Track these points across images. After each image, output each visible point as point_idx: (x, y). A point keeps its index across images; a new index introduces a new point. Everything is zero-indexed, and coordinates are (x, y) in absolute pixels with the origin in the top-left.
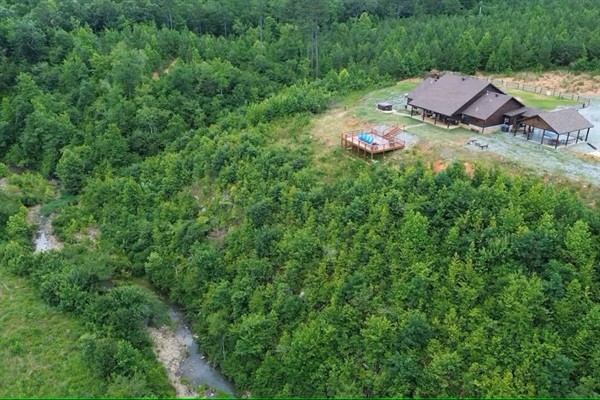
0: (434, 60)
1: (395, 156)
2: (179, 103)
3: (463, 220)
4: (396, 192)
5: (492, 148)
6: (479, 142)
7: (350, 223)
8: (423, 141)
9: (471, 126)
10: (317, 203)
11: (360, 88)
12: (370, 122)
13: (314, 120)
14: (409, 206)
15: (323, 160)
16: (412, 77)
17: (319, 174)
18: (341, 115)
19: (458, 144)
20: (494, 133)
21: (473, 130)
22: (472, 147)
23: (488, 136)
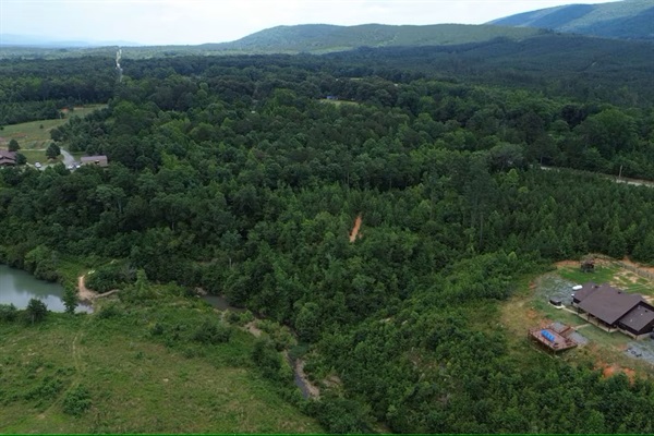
0: (586, 242)
1: (571, 354)
2: (378, 269)
3: (628, 418)
4: (579, 390)
5: (644, 357)
6: (635, 349)
7: (546, 407)
8: (591, 343)
9: (626, 332)
10: (518, 386)
11: (528, 271)
12: (547, 317)
13: (499, 307)
14: (589, 403)
15: (515, 348)
16: (568, 259)
17: (514, 361)
18: (521, 304)
19: (619, 350)
20: (645, 339)
21: (628, 335)
22: (629, 354)
23: (640, 342)
